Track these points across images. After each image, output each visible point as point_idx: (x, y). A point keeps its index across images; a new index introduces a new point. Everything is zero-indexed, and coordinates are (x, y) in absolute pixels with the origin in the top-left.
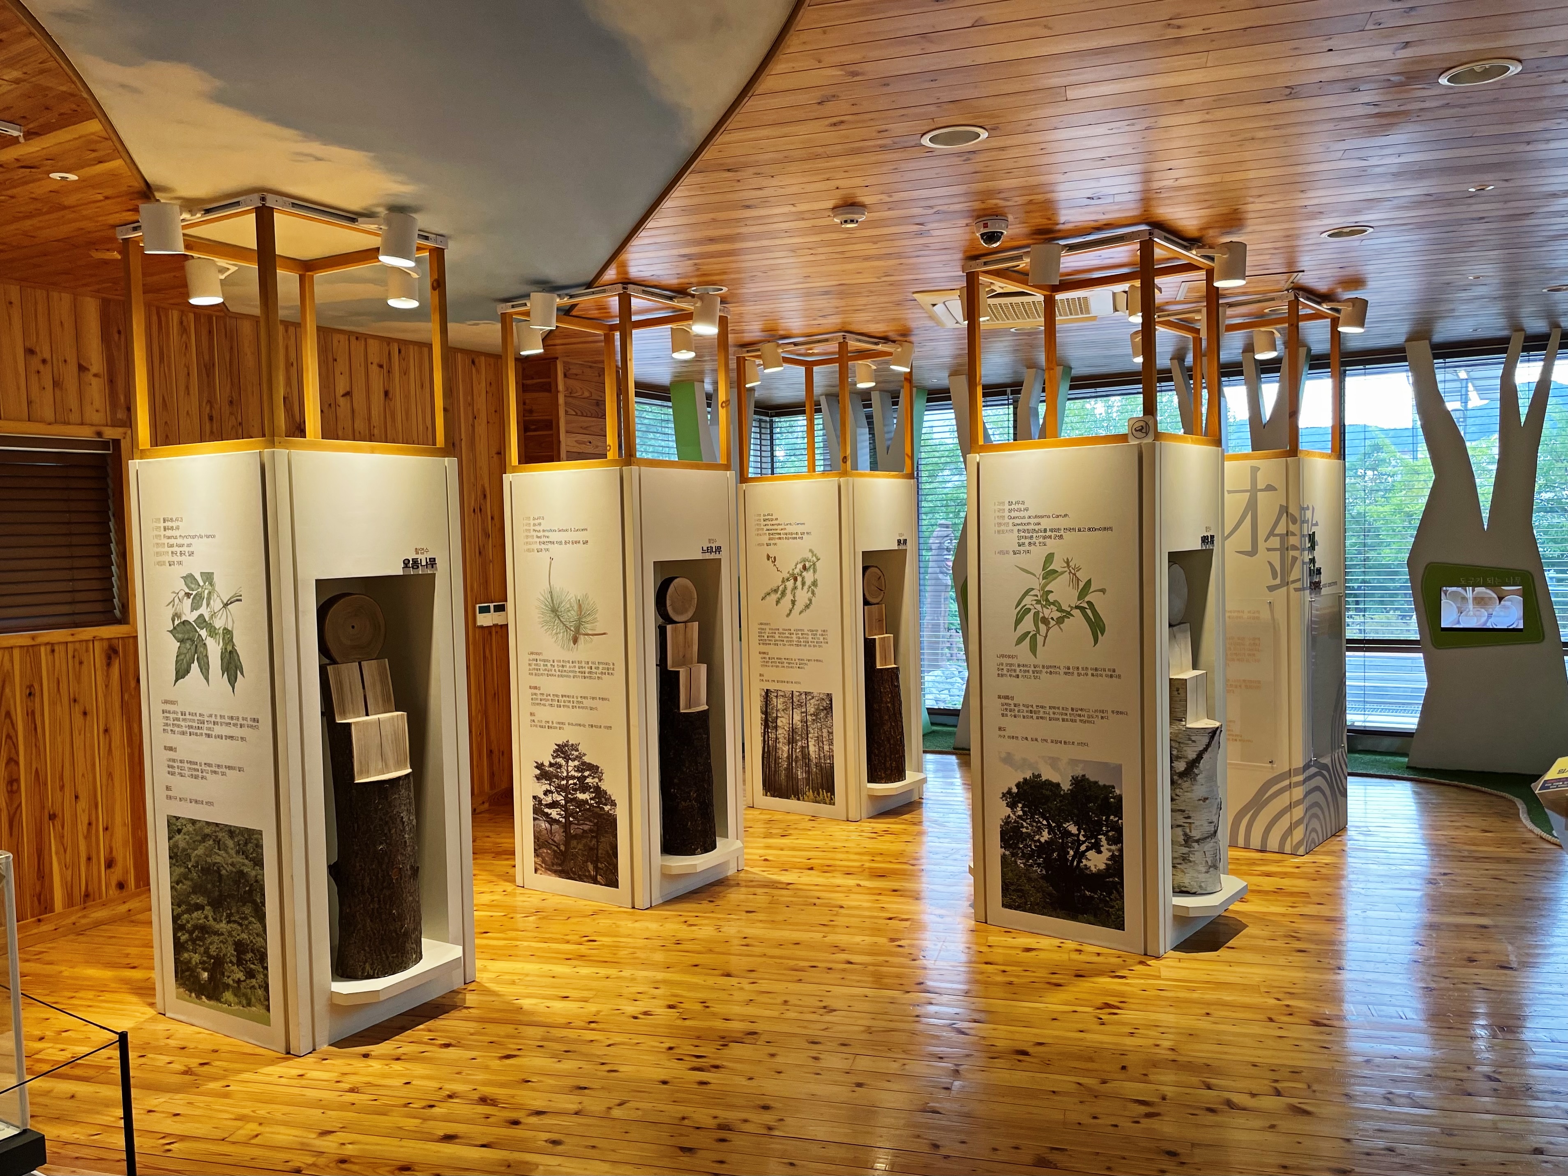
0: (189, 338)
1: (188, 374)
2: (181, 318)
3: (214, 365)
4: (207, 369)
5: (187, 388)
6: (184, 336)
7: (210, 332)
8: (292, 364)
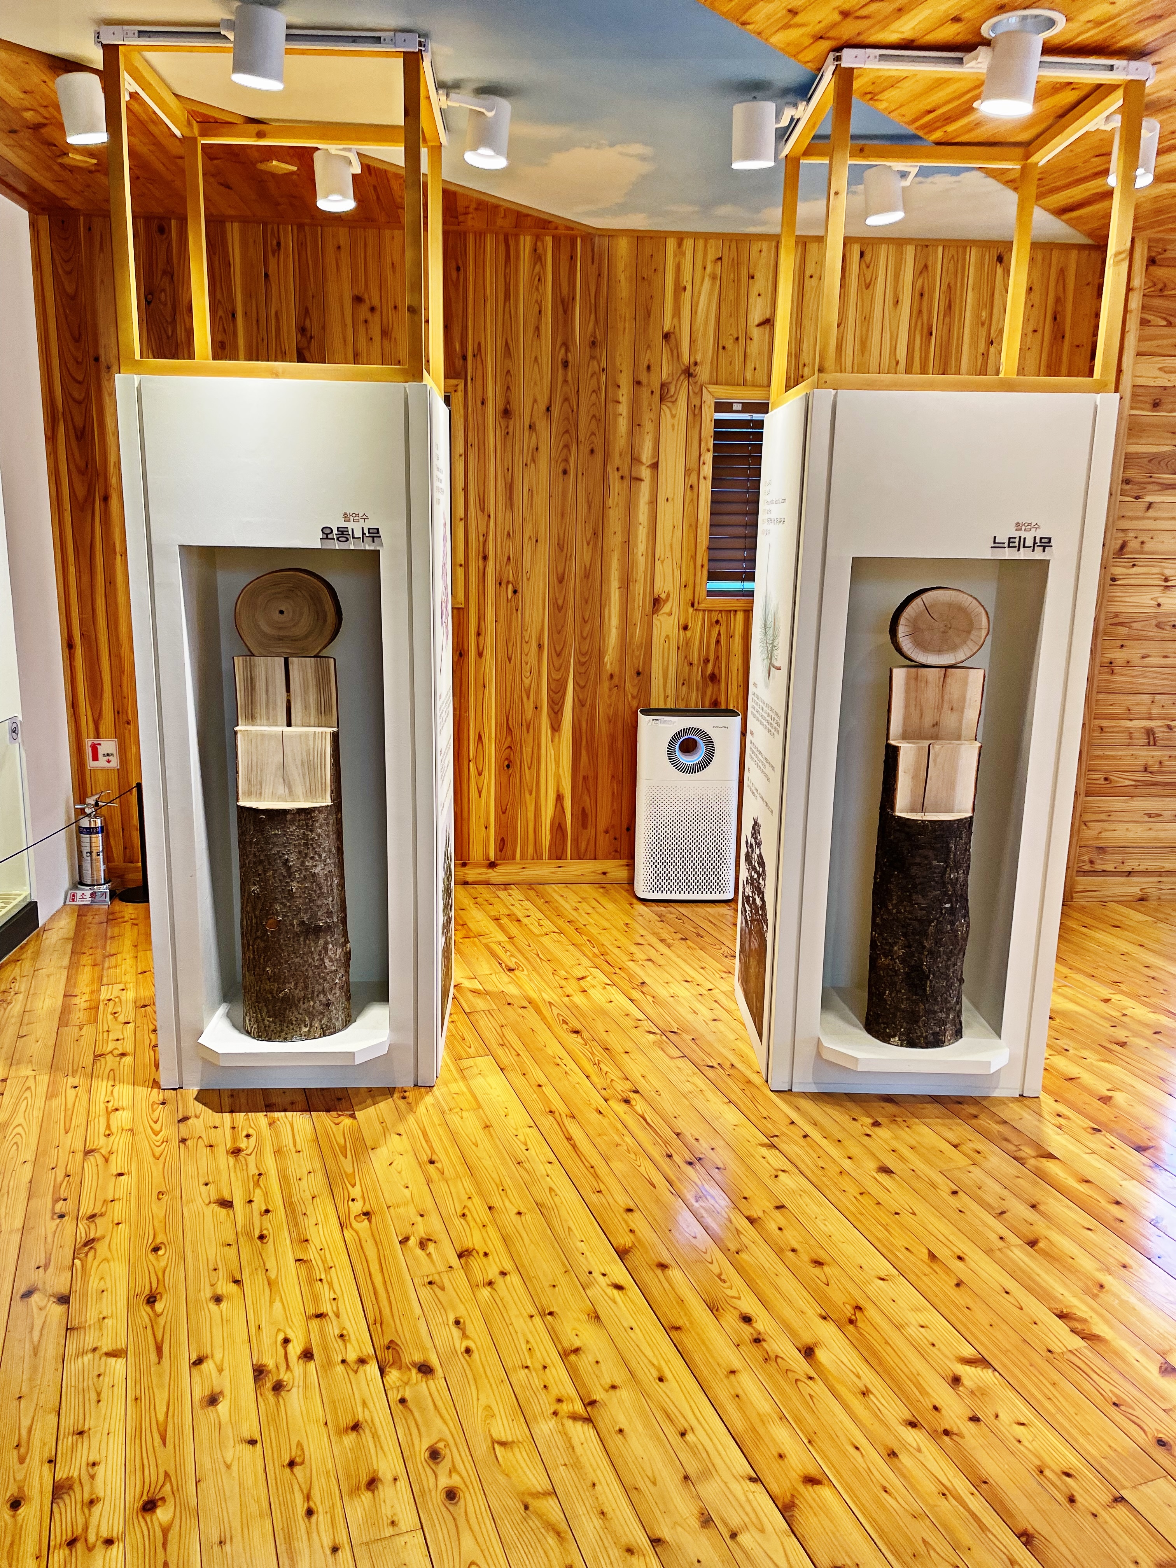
0: (543, 267)
1: (540, 312)
2: (536, 244)
3: (574, 299)
4: (564, 306)
5: (537, 329)
6: (538, 267)
7: (572, 258)
8: (685, 289)
